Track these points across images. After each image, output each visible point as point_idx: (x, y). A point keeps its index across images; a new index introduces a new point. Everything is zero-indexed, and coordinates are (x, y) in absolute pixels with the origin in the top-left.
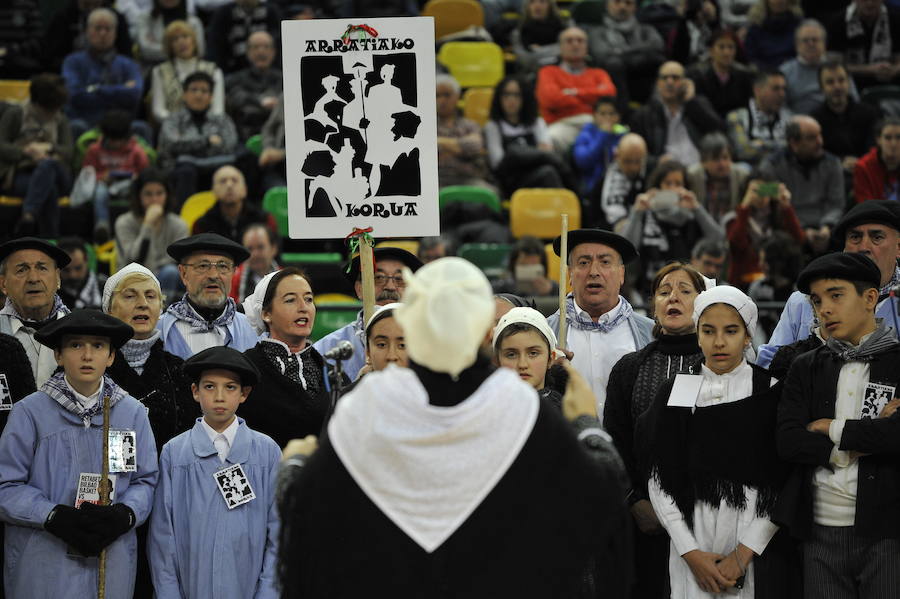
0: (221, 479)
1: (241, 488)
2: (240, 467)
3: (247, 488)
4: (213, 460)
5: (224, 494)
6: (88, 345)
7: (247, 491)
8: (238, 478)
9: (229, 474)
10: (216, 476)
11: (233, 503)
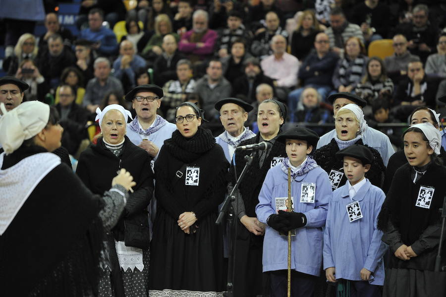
0: (349, 208)
1: (357, 212)
2: (358, 203)
3: (359, 212)
4: (347, 199)
5: (349, 215)
6: (294, 144)
7: (359, 214)
8: (356, 207)
9: (353, 206)
10: (347, 207)
11: (352, 219)
